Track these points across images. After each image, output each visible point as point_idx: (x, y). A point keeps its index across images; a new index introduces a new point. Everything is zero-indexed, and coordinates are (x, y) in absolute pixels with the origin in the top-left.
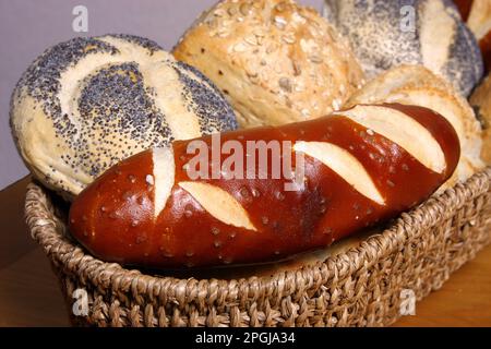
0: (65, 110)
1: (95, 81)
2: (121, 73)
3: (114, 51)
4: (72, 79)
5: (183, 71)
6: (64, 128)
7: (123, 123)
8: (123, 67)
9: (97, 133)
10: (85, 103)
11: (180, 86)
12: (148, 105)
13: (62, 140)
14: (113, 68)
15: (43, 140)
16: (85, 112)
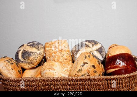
0: (23, 61)
1: (22, 55)
2: (23, 52)
3: (20, 50)
4: (20, 57)
5: (28, 45)
6: (25, 63)
7: (29, 56)
8: (23, 51)
9: (28, 60)
10: (24, 59)
11: (29, 47)
12: (29, 52)
13: (26, 64)
14: (22, 52)
15: (25, 65)
16: (25, 59)
